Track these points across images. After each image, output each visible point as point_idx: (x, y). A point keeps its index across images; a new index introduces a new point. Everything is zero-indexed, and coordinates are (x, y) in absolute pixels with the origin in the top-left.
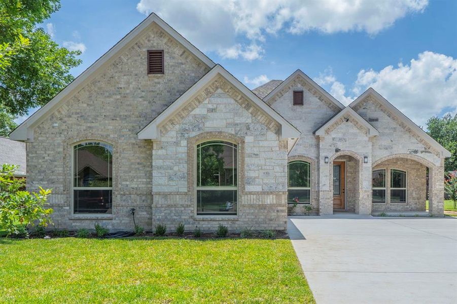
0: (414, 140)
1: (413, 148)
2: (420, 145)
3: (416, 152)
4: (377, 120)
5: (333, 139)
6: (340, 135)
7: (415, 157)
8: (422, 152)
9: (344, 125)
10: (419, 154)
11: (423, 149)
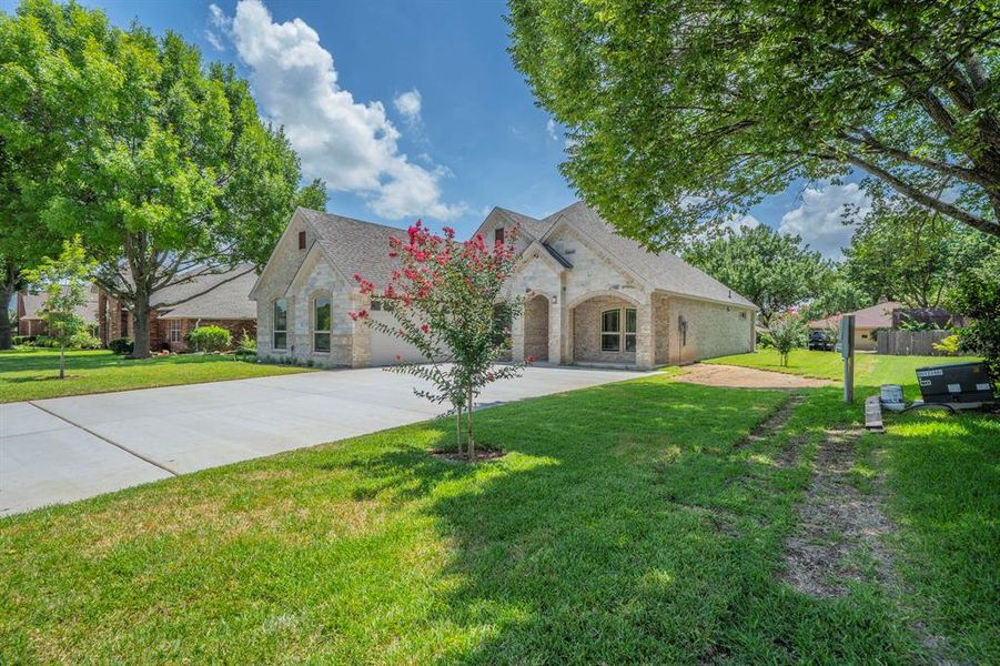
0: (614, 273)
1: (613, 283)
2: (622, 279)
3: (616, 287)
4: (573, 252)
5: (525, 278)
6: (531, 274)
7: (614, 293)
8: (623, 287)
9: (534, 262)
10: (620, 290)
11: (625, 284)
